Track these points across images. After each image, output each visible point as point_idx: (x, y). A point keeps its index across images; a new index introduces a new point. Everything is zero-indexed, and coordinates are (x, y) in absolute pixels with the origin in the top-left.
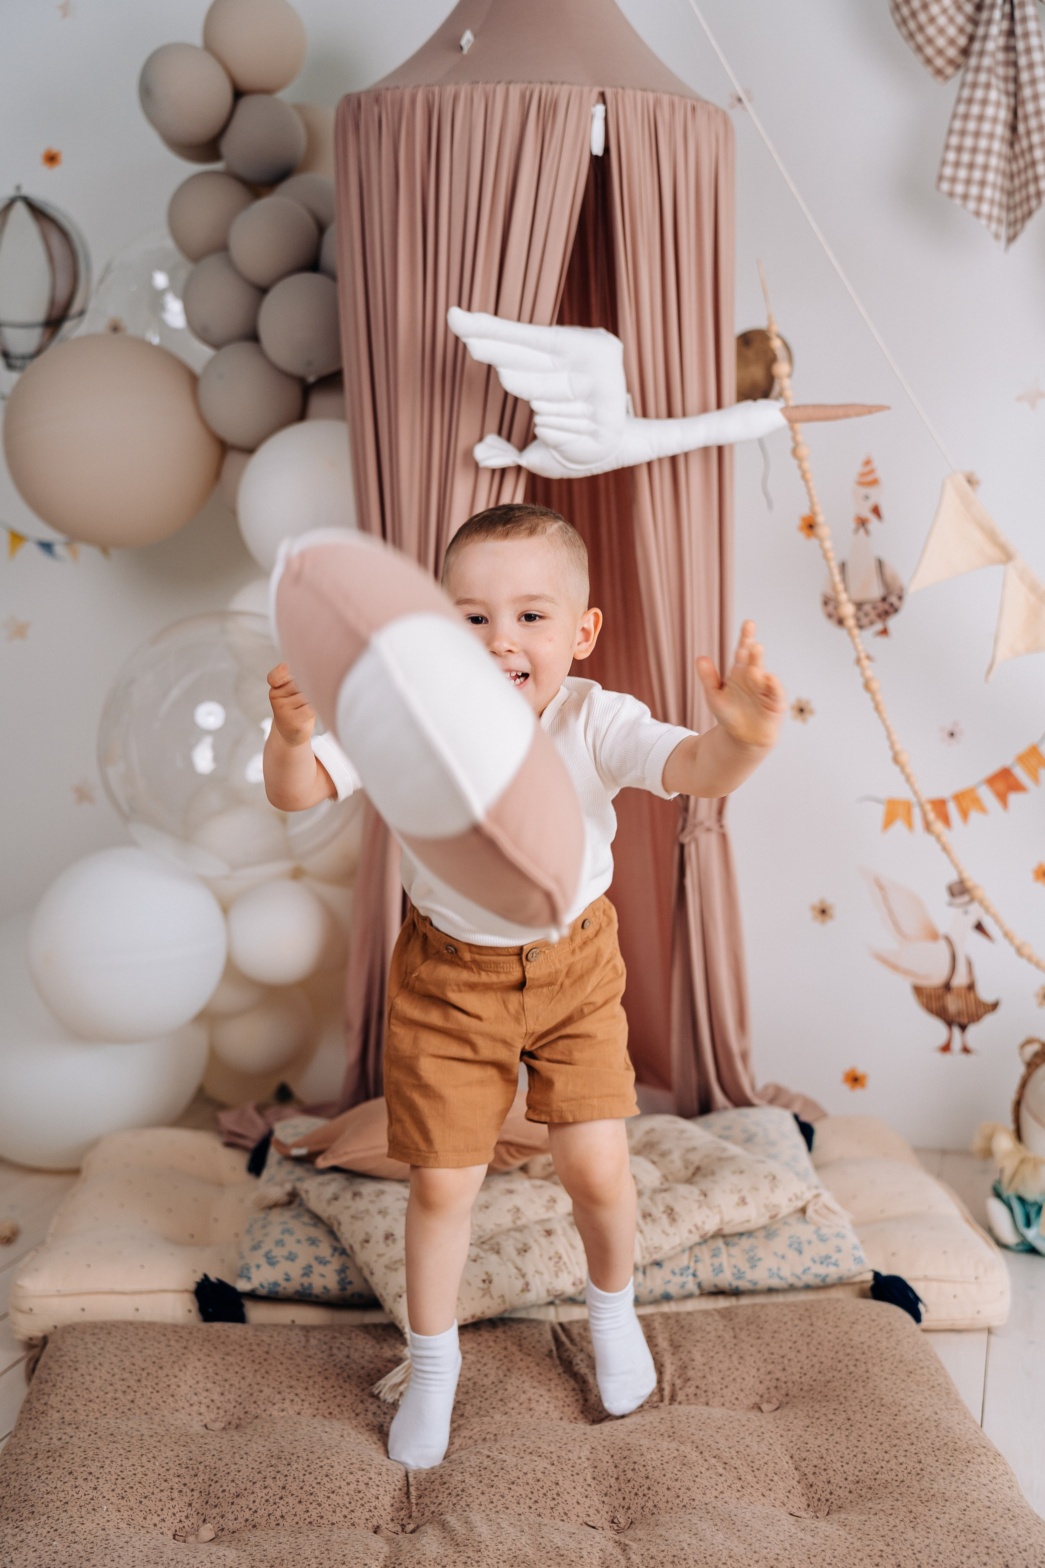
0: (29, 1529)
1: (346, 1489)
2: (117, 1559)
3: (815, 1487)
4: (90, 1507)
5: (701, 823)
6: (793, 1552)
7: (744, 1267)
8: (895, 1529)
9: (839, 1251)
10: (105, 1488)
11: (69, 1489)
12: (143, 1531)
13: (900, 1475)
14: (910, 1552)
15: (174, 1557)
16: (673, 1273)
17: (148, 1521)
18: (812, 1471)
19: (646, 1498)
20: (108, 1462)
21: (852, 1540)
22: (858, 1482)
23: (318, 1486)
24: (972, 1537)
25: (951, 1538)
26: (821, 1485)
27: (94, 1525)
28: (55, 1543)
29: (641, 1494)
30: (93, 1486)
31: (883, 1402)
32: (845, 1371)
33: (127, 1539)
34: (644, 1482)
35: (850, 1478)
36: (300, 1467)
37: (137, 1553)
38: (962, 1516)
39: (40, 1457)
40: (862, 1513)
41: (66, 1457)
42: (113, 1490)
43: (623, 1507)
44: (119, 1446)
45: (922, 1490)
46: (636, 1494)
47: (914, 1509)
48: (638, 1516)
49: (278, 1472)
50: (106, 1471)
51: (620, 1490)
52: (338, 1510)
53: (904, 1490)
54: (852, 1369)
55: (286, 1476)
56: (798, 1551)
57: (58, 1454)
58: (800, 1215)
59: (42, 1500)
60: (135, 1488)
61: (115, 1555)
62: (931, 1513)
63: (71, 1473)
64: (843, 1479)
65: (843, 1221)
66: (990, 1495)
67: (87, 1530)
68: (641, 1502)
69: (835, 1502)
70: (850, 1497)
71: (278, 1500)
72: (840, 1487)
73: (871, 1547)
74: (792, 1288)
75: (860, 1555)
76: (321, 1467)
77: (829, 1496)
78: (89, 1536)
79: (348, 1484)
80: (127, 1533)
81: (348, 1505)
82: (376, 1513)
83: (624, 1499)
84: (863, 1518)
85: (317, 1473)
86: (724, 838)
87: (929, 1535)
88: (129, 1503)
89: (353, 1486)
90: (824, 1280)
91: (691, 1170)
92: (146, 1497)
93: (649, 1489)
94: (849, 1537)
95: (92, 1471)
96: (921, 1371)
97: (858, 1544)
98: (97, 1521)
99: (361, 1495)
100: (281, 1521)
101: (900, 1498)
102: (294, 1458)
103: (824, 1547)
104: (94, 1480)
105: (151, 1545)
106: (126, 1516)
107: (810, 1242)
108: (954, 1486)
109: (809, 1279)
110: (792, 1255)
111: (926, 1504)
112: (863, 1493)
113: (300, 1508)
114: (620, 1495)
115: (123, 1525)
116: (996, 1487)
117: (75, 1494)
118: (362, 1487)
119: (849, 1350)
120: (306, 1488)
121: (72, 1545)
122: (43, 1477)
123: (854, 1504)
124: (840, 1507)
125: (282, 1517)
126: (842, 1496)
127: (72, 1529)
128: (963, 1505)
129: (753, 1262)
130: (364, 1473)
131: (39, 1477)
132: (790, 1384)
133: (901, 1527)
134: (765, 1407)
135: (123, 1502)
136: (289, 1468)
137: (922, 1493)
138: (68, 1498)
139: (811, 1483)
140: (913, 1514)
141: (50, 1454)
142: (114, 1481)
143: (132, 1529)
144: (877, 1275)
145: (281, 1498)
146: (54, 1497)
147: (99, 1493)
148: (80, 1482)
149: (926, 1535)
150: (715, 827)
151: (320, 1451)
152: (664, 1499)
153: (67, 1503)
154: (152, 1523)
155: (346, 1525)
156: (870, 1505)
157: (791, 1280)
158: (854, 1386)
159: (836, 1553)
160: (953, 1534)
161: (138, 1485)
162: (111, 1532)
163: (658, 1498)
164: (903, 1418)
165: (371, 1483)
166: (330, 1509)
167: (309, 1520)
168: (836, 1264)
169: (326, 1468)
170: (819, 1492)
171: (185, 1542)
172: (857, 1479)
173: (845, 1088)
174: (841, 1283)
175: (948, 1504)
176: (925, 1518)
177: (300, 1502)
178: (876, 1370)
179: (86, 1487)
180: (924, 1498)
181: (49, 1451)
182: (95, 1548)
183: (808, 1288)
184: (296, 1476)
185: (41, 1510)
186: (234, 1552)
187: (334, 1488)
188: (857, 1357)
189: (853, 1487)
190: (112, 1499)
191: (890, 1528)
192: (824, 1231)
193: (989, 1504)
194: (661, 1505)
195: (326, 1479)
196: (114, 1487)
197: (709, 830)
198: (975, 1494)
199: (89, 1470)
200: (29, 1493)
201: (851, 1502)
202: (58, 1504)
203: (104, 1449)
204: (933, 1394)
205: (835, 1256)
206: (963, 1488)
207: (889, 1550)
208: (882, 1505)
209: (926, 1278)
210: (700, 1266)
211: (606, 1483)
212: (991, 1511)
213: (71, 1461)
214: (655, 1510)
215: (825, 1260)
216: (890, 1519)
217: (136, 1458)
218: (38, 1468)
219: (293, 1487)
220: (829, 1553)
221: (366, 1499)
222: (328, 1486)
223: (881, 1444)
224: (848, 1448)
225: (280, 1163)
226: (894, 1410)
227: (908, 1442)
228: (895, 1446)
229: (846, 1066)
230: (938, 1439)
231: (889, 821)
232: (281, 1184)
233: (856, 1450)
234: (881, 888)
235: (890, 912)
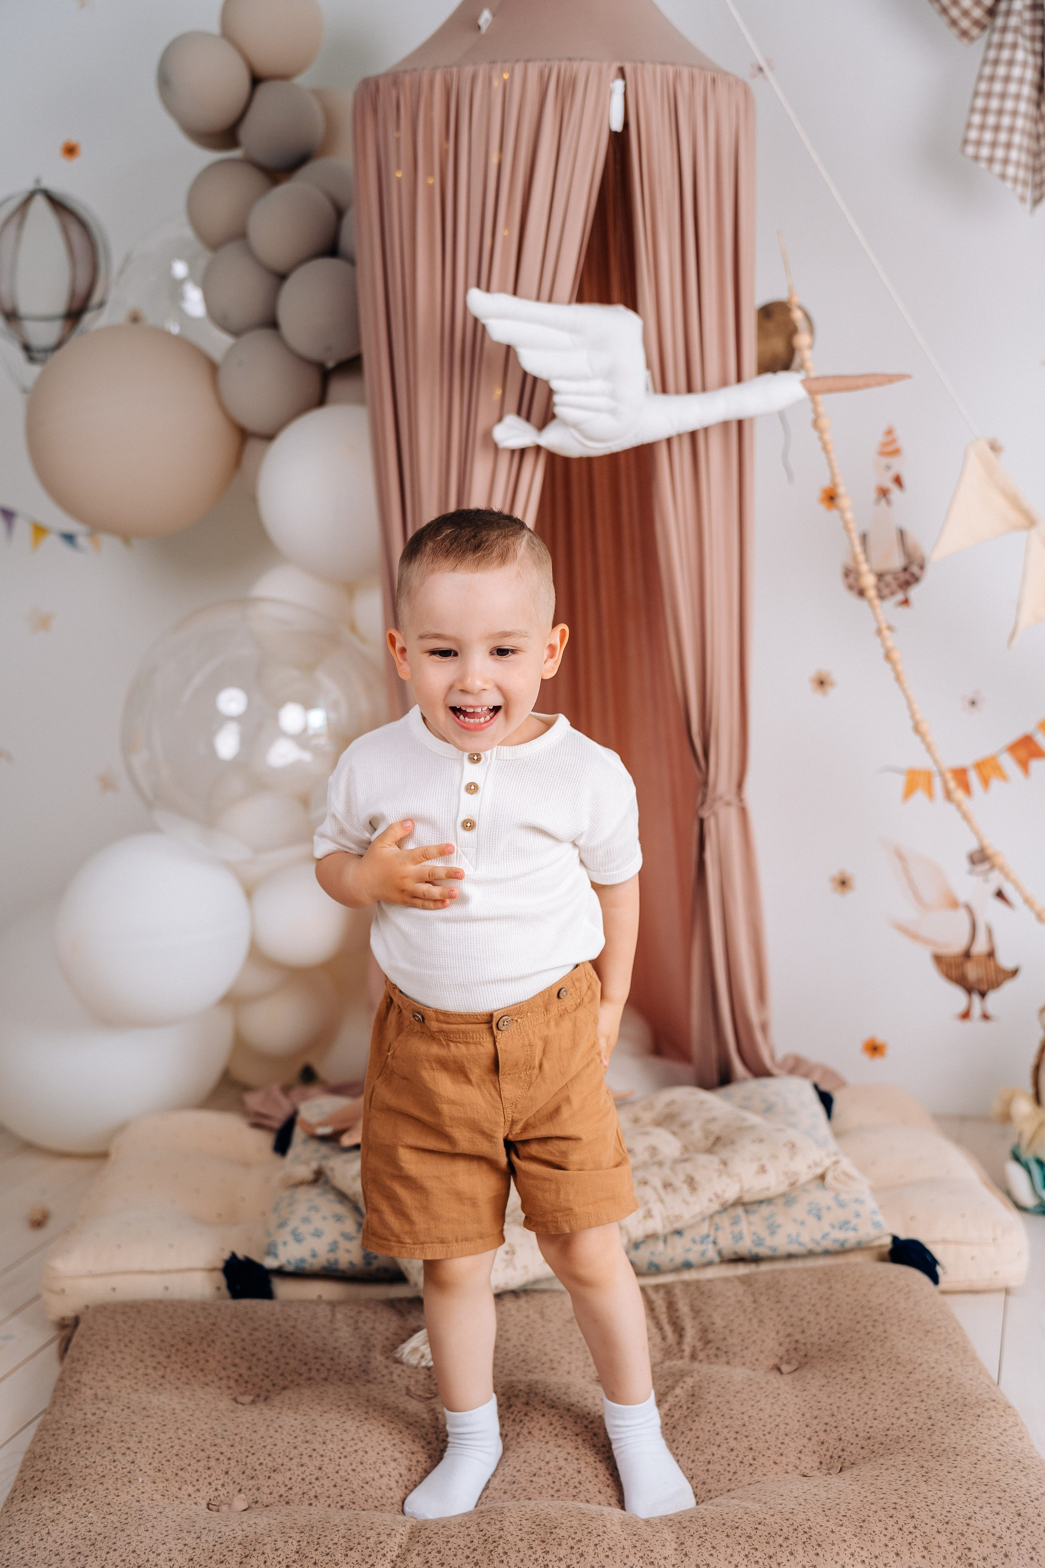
0: (66, 1502)
2: (150, 1529)
3: (826, 1445)
4: (126, 1480)
5: (721, 798)
6: (808, 1506)
7: (764, 1233)
8: (907, 1484)
9: (858, 1215)
10: (142, 1462)
11: (107, 1463)
12: (177, 1502)
13: (911, 1430)
14: (923, 1504)
15: (206, 1526)
16: (694, 1241)
17: (183, 1492)
18: (824, 1429)
20: (145, 1437)
21: (865, 1494)
22: (869, 1438)
24: (984, 1488)
25: (964, 1490)
26: (832, 1442)
27: (129, 1497)
28: (90, 1515)
30: (130, 1460)
31: (899, 1360)
32: (863, 1331)
33: (161, 1509)
35: (861, 1434)
37: (170, 1523)
38: (973, 1470)
39: (77, 1432)
41: (104, 1432)
42: (150, 1464)
44: (154, 1420)
45: (933, 1445)
47: (926, 1464)
50: (144, 1446)
53: (915, 1445)
54: (870, 1329)
56: (813, 1505)
57: (95, 1429)
58: (819, 1182)
59: (81, 1474)
60: (172, 1461)
61: (149, 1525)
62: (942, 1467)
63: (109, 1448)
64: (854, 1436)
65: (862, 1187)
66: (1000, 1448)
67: (122, 1502)
69: (847, 1458)
70: (863, 1452)
72: (852, 1444)
73: (885, 1501)
74: (811, 1254)
75: (874, 1507)
77: (841, 1453)
78: (124, 1508)
80: (161, 1504)
84: (876, 1473)
86: (743, 812)
87: (942, 1488)
88: (165, 1475)
90: (842, 1245)
91: (712, 1139)
92: (182, 1469)
94: (862, 1491)
95: (130, 1446)
96: (939, 1331)
97: (872, 1498)
98: (132, 1493)
101: (912, 1454)
103: (838, 1501)
104: (132, 1455)
105: (184, 1515)
106: (160, 1487)
107: (829, 1208)
108: (964, 1441)
109: (827, 1244)
110: (811, 1220)
111: (938, 1458)
112: (875, 1448)
115: (157, 1497)
116: (1007, 1440)
117: (113, 1469)
119: (867, 1312)
121: (107, 1516)
122: (82, 1452)
123: (867, 1459)
124: (852, 1464)
126: (854, 1452)
127: (107, 1501)
128: (974, 1459)
129: (773, 1229)
131: (79, 1452)
132: (809, 1346)
133: (913, 1481)
134: (785, 1368)
135: (159, 1474)
137: (934, 1448)
138: (106, 1472)
139: (822, 1440)
140: (925, 1469)
141: (87, 1429)
142: (151, 1455)
143: (166, 1501)
144: (895, 1239)
146: (92, 1471)
147: (136, 1466)
148: (118, 1456)
149: (939, 1488)
150: (737, 803)
153: (104, 1476)
154: (186, 1493)
156: (883, 1460)
157: (811, 1246)
158: (872, 1346)
159: (850, 1506)
160: (965, 1486)
161: (175, 1458)
162: (146, 1504)
164: (917, 1376)
168: (855, 1229)
170: (831, 1449)
171: (218, 1511)
172: (869, 1435)
173: (864, 1058)
174: (860, 1247)
175: (959, 1458)
176: (937, 1472)
178: (894, 1330)
179: (124, 1460)
180: (936, 1453)
181: (85, 1426)
182: (129, 1519)
183: (827, 1253)
185: (78, 1483)
186: (265, 1519)
188: (875, 1317)
189: (864, 1443)
190: (149, 1472)
191: (902, 1482)
192: (843, 1197)
193: (999, 1457)
196: (151, 1461)
198: (986, 1447)
199: (127, 1445)
200: (69, 1467)
201: (864, 1458)
202: (96, 1477)
203: (140, 1423)
204: (950, 1352)
205: (854, 1222)
206: (974, 1442)
207: (902, 1502)
208: (894, 1460)
209: (944, 1241)
210: (720, 1234)
212: (1001, 1464)
213: (109, 1437)
215: (844, 1225)
216: (902, 1474)
217: (172, 1431)
218: (77, 1443)
220: (843, 1506)
223: (892, 1401)
224: (859, 1405)
225: (305, 1142)
226: (909, 1368)
227: (918, 1399)
228: (906, 1403)
229: (866, 1036)
230: (948, 1396)
231: (909, 791)
232: (307, 1163)
233: (867, 1408)
234: (901, 857)
235: (911, 882)
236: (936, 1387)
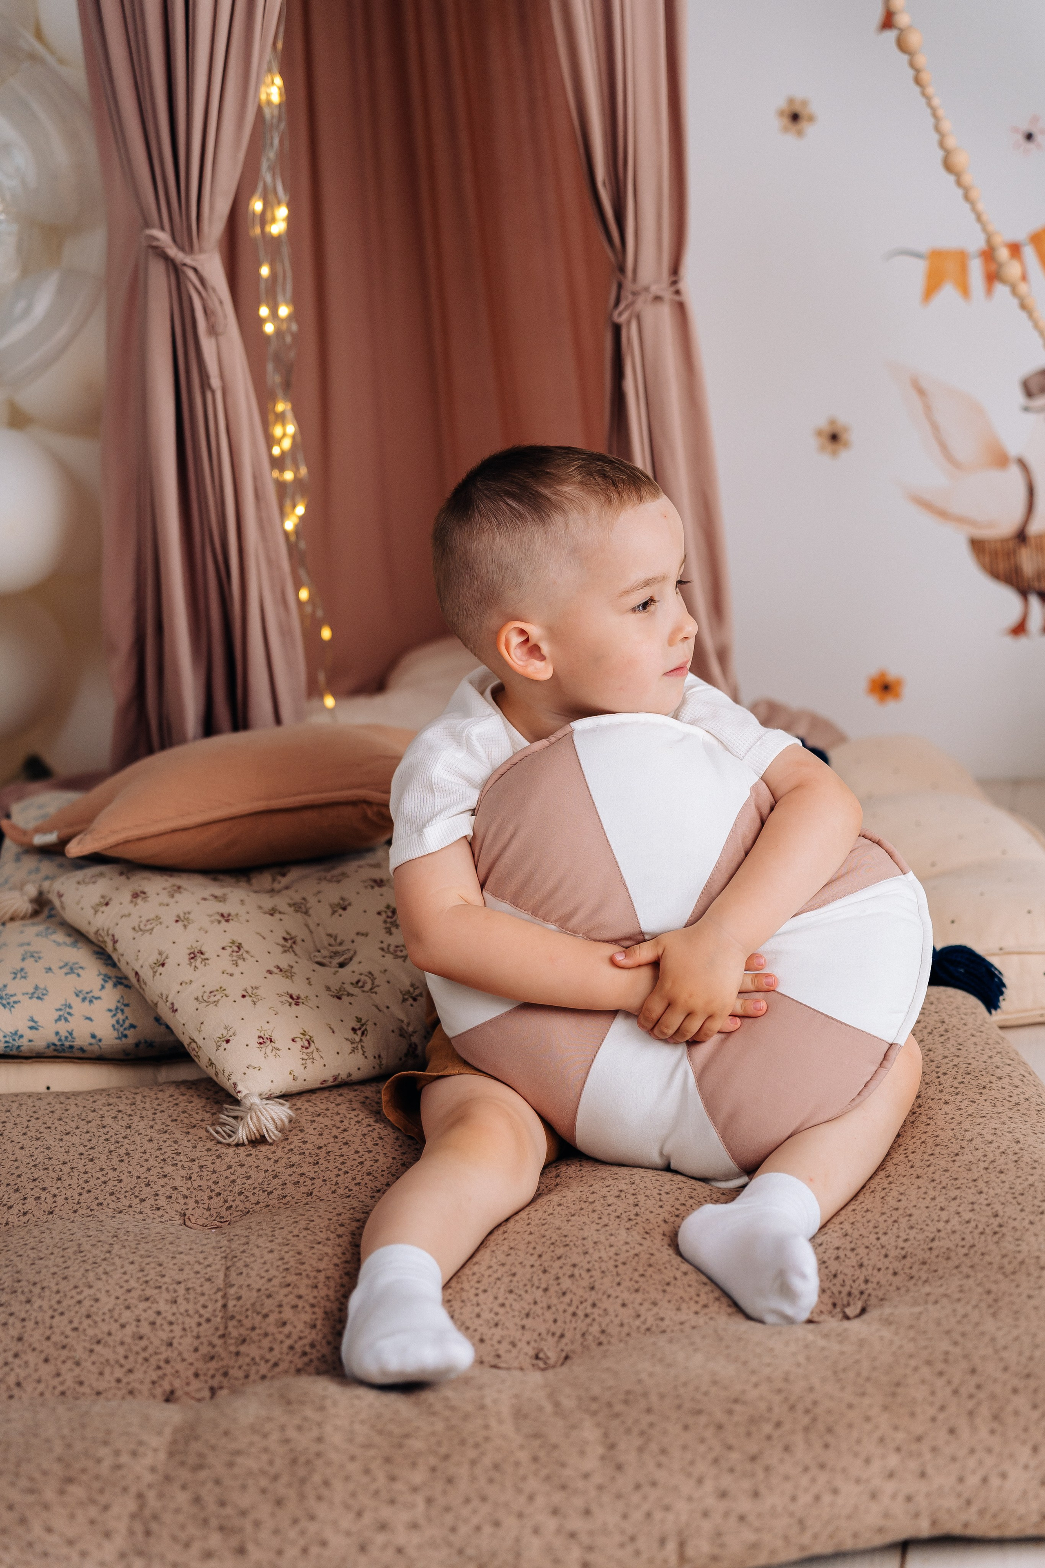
1: (119, 1335)
3: (840, 1277)
5: (647, 289)
13: (969, 1238)
14: (990, 1351)
18: (834, 1256)
19: (589, 1320)
22: (904, 1257)
23: (75, 1334)
26: (850, 1271)
29: (581, 1314)
31: (939, 1140)
34: (586, 1296)
35: (892, 1253)
36: (45, 1304)
40: (915, 1303)
43: (553, 1334)
45: (1004, 1256)
46: (574, 1314)
47: (994, 1287)
48: (577, 1347)
49: (11, 1314)
51: (549, 1307)
52: (107, 1370)
53: (976, 1259)
55: (23, 1320)
64: (882, 1257)
68: (581, 1325)
69: (873, 1293)
70: (897, 1281)
71: (10, 1359)
72: (879, 1270)
76: (79, 1302)
77: (863, 1287)
79: (123, 1326)
81: (122, 1361)
82: (168, 1369)
83: (555, 1321)
84: (917, 1309)
85: (72, 1313)
86: (681, 309)
89: (130, 1329)
93: (594, 1305)
96: (1000, 1084)
99: (144, 1343)
100: (16, 1391)
101: (972, 1273)
102: (37, 1290)
111: (1012, 1277)
112: (914, 1272)
113: (46, 1370)
114: (549, 1316)
118: (145, 1329)
120: (56, 1338)
123: (903, 1291)
124: (882, 1300)
125: (18, 1384)
126: (883, 1282)
130: (148, 1304)
133: (975, 1316)
136: (28, 1306)
137: (1006, 1261)
139: (834, 1272)
145: (16, 1355)
150: (668, 295)
151: (78, 1275)
152: (617, 1321)
155: (120, 1394)
156: (927, 1289)
163: (608, 1319)
165: (159, 1321)
166: (94, 1369)
167: (60, 1388)
169: (87, 1303)
170: (849, 1283)
172: (903, 1253)
173: (871, 702)
177: (46, 1360)
180: (1009, 1269)
184: (39, 1319)
187: (100, 1336)
189: (897, 1265)
194: (613, 1330)
195: (86, 1322)
197: (658, 299)
201: (898, 1289)
204: (1016, 1115)
208: (945, 1287)
211: (529, 1298)
214: (603, 1338)
219: (35, 1337)
221: (151, 1350)
222: (91, 1332)
223: (933, 1199)
224: (883, 1214)
225: (18, 859)
226: (955, 1147)
227: (973, 1190)
228: (954, 1199)
229: (872, 670)
230: (1019, 1180)
231: (931, 288)
232: (20, 887)
233: (896, 1214)
234: (921, 392)
235: (935, 428)
236: (998, 1169)
